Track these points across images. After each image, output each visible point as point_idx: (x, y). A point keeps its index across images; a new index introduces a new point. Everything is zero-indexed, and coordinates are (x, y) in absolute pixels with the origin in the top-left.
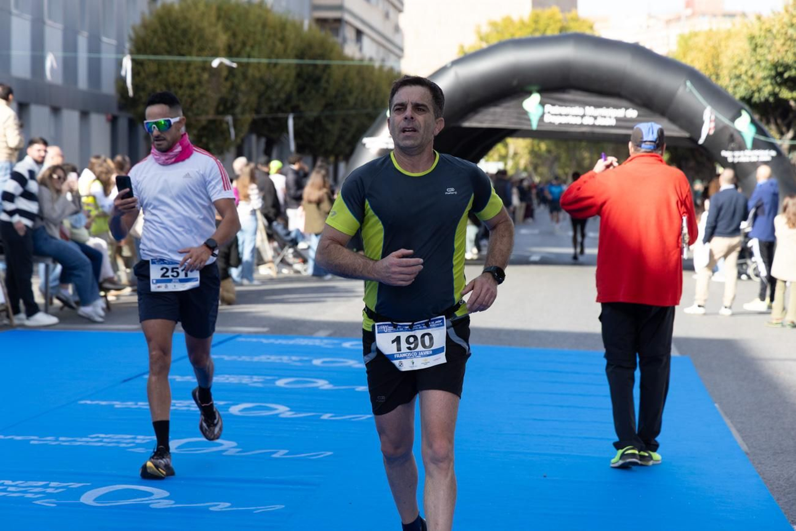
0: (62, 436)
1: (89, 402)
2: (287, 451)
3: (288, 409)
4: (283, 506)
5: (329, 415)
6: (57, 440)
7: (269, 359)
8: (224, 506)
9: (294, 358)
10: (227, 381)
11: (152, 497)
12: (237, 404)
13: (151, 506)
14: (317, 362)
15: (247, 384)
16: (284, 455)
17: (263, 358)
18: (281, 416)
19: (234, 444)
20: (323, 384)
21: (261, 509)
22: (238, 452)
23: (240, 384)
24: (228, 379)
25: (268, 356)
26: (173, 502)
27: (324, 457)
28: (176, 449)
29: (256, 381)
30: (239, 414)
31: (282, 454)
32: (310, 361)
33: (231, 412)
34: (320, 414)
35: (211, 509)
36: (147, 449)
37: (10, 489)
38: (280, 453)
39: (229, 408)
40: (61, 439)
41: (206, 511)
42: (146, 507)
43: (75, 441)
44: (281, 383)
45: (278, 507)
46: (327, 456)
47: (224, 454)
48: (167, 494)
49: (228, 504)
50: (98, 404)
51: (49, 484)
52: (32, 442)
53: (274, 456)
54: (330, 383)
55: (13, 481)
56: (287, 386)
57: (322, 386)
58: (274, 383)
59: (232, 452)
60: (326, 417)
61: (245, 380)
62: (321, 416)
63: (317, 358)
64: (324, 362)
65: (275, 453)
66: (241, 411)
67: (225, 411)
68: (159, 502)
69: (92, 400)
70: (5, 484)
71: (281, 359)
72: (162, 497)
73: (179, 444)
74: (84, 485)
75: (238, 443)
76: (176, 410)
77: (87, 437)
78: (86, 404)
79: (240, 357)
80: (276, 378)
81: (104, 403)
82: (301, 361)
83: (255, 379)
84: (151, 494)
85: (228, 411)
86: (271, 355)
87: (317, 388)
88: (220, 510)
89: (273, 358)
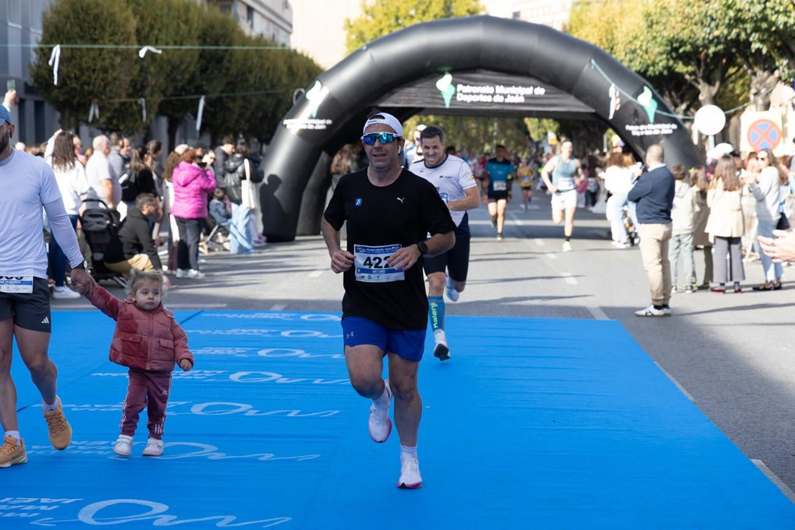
0: (97, 404)
1: (101, 374)
2: (299, 411)
3: (281, 376)
4: (319, 455)
5: (321, 380)
6: (93, 407)
7: (241, 332)
8: (268, 456)
9: (263, 331)
10: (213, 353)
11: (205, 451)
12: (235, 373)
13: (209, 458)
14: (285, 334)
15: (232, 355)
16: (299, 414)
17: (235, 331)
18: (278, 381)
19: (250, 407)
20: (299, 353)
21: (302, 458)
22: (258, 413)
23: (226, 355)
24: (213, 351)
25: (239, 330)
26: (224, 454)
27: (332, 415)
28: (203, 411)
29: (238, 352)
30: (240, 381)
31: (297, 413)
32: (279, 333)
33: (232, 380)
34: (312, 379)
35: (260, 459)
36: (176, 412)
37: (80, 448)
38: (293, 414)
39: (228, 376)
40: (96, 406)
41: (256, 460)
42: (204, 460)
43: (110, 407)
44: (263, 353)
45: (315, 456)
46: (335, 414)
47: (245, 414)
48: (216, 449)
49: (272, 455)
50: (109, 375)
51: (110, 443)
52: (73, 409)
53: (289, 415)
54: (306, 352)
55: (79, 442)
56: (270, 356)
57: (301, 355)
58: (257, 354)
59: (252, 413)
60: (318, 381)
61: (230, 351)
62: (313, 381)
63: (285, 330)
64: (291, 334)
65: (290, 412)
66: (239, 378)
67: (226, 379)
68: (213, 455)
69: (103, 373)
70: (73, 444)
71: (251, 332)
72: (213, 450)
73: (202, 408)
74: (140, 444)
75: (253, 406)
76: (181, 379)
77: (117, 404)
78: (98, 375)
79: (214, 331)
80: (257, 349)
81: (115, 375)
82: (270, 333)
83: (238, 350)
84: (202, 449)
85: (229, 379)
86: (241, 329)
87: (297, 357)
88: (267, 460)
89: (244, 331)
